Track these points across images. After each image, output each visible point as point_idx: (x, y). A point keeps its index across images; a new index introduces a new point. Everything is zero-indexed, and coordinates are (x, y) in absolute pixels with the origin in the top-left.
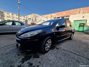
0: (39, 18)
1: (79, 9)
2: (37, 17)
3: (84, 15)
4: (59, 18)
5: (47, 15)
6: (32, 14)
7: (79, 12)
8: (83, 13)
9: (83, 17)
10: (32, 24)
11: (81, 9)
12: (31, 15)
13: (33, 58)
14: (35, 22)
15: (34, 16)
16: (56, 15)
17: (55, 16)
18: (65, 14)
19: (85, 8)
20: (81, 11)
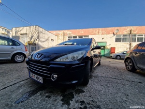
0: (45, 35)
1: (98, 29)
2: (42, 34)
3: (103, 36)
4: (76, 37)
5: (58, 32)
6: (32, 27)
7: (98, 33)
8: (102, 34)
9: (103, 39)
10: (29, 44)
11: (100, 29)
12: (28, 27)
13: (76, 94)
14: (37, 42)
15: (35, 30)
16: (71, 33)
17: (69, 34)
18: (82, 32)
19: (104, 29)
20: (100, 31)
